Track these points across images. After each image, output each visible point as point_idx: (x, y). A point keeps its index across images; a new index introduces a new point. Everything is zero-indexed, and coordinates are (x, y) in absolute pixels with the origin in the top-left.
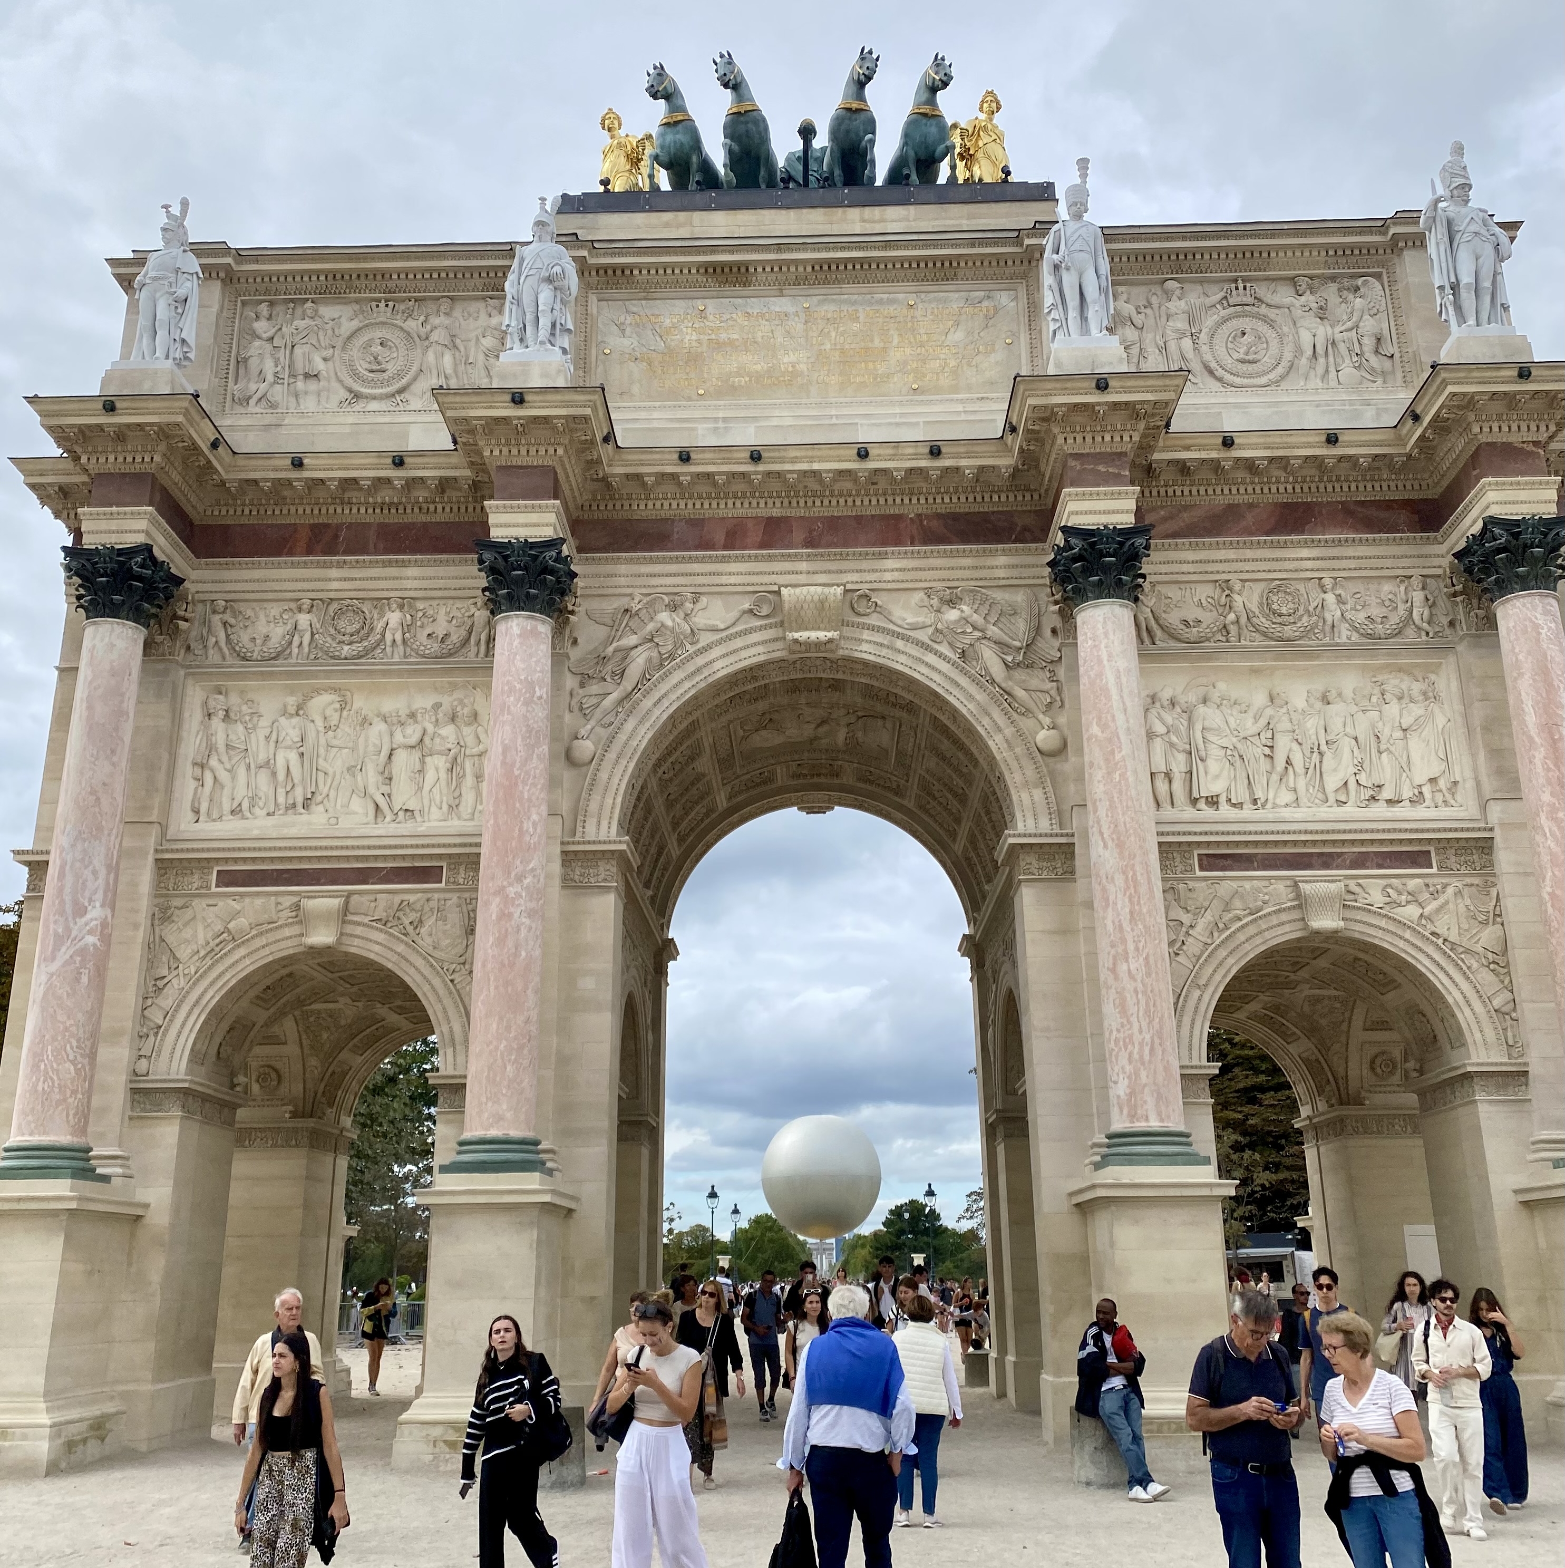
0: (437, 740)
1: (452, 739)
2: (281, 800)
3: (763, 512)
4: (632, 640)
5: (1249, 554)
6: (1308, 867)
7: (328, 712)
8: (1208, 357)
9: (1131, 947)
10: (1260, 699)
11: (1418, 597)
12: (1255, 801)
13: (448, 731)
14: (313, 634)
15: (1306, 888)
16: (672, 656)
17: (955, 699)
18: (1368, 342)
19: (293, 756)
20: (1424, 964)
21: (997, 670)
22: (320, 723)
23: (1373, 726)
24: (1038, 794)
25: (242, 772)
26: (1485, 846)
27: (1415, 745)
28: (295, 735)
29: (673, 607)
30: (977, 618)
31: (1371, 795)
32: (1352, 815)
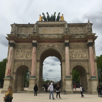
0: (29, 53)
2: (21, 57)
4: (41, 48)
5: (76, 43)
6: (78, 61)
7: (24, 52)
9: (67, 66)
10: (76, 52)
11: (85, 46)
12: (75, 58)
17: (59, 52)
20: (84, 67)
21: (61, 50)
23: (82, 54)
24: (63, 57)
25: (19, 55)
29: (43, 46)
30: (60, 47)
31: (82, 57)
32: (81, 59)
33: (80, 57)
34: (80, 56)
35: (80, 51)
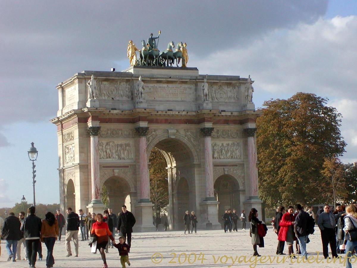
0: (126, 149)
1: (128, 148)
2: (108, 156)
3: (165, 118)
4: (150, 136)
5: (221, 126)
6: (225, 166)
7: (112, 144)
8: (217, 97)
9: (210, 178)
10: (221, 145)
11: (239, 132)
12: (220, 158)
13: (127, 148)
14: (110, 134)
15: (225, 169)
16: (155, 138)
17: (188, 145)
18: (236, 96)
19: (109, 150)
20: (236, 178)
21: (193, 141)
22: (111, 146)
23: (233, 149)
24: (197, 157)
25: (102, 152)
26: (243, 164)
27: (237, 151)
28: (109, 148)
29: (154, 131)
30: (190, 134)
31: (232, 157)
32: (230, 160)
33: (228, 156)
34: (229, 154)
35: (227, 142)
